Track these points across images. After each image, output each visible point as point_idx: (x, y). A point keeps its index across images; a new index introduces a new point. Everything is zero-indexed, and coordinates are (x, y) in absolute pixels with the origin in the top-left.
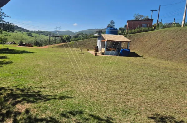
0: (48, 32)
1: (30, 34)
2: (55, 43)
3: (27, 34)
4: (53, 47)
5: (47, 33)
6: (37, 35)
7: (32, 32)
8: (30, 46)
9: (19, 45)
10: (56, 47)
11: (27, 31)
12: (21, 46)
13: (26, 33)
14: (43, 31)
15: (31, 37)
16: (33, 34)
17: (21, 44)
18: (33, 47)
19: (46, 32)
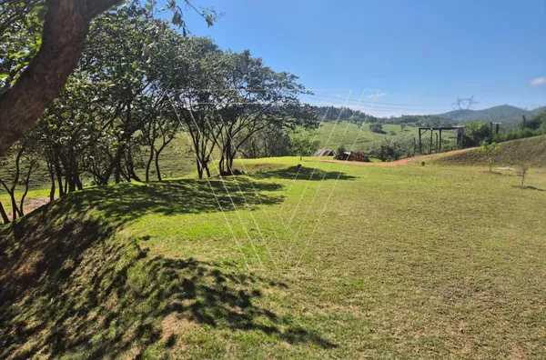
0: (429, 116)
1: (378, 126)
2: (438, 150)
3: (371, 127)
4: (423, 164)
5: (428, 119)
6: (397, 128)
7: (384, 121)
8: (360, 160)
9: (336, 158)
10: (434, 162)
11: (373, 120)
12: (340, 159)
13: (370, 124)
14: (416, 116)
15: (380, 135)
16: (386, 127)
17: (342, 156)
18: (368, 161)
19: (425, 117)
